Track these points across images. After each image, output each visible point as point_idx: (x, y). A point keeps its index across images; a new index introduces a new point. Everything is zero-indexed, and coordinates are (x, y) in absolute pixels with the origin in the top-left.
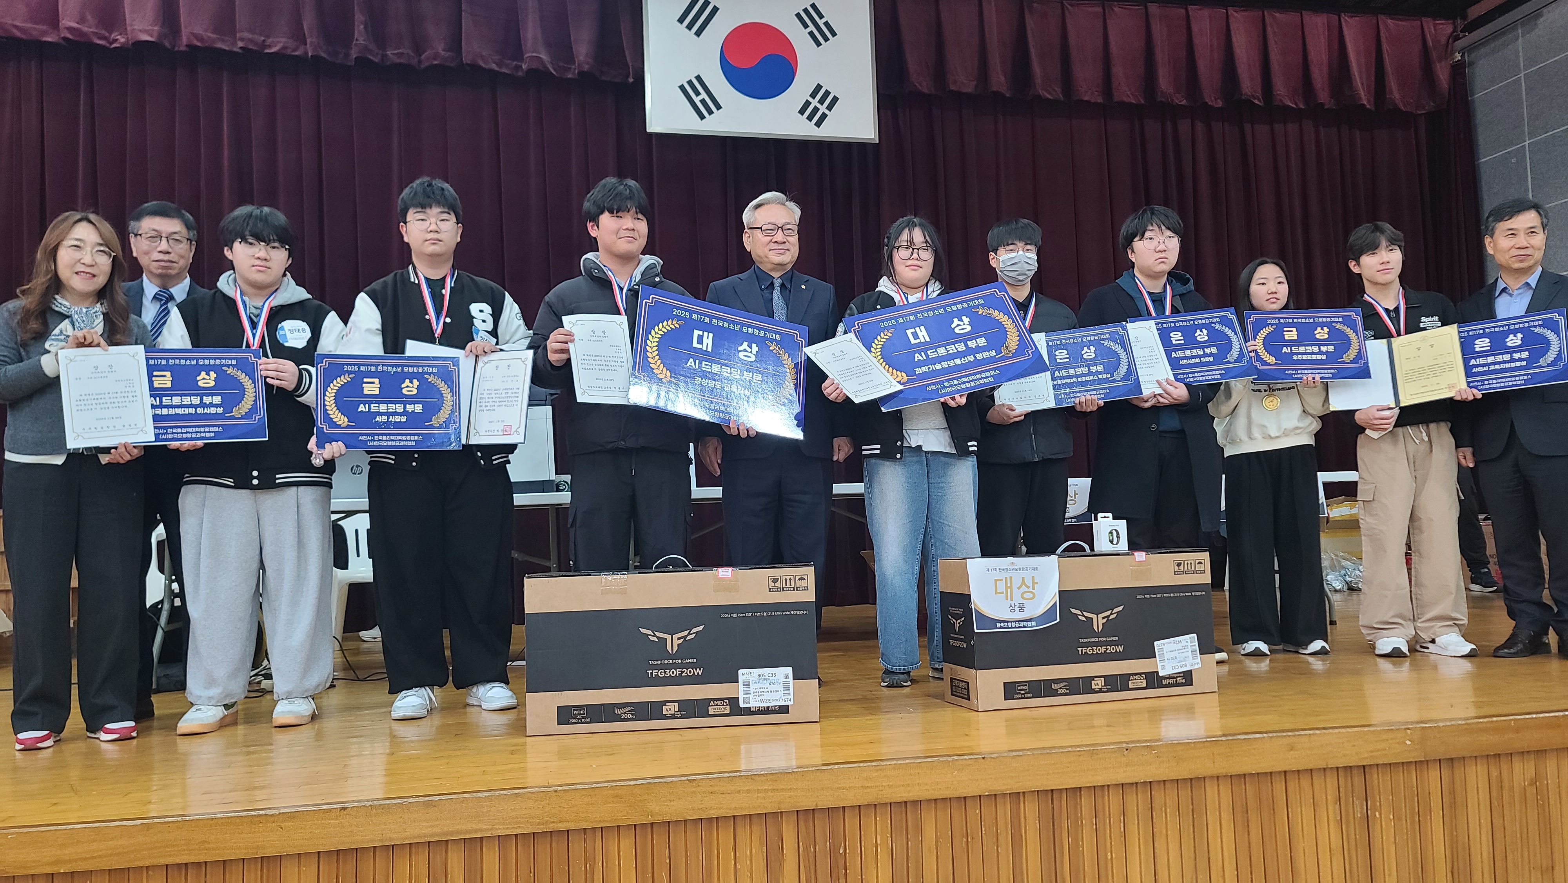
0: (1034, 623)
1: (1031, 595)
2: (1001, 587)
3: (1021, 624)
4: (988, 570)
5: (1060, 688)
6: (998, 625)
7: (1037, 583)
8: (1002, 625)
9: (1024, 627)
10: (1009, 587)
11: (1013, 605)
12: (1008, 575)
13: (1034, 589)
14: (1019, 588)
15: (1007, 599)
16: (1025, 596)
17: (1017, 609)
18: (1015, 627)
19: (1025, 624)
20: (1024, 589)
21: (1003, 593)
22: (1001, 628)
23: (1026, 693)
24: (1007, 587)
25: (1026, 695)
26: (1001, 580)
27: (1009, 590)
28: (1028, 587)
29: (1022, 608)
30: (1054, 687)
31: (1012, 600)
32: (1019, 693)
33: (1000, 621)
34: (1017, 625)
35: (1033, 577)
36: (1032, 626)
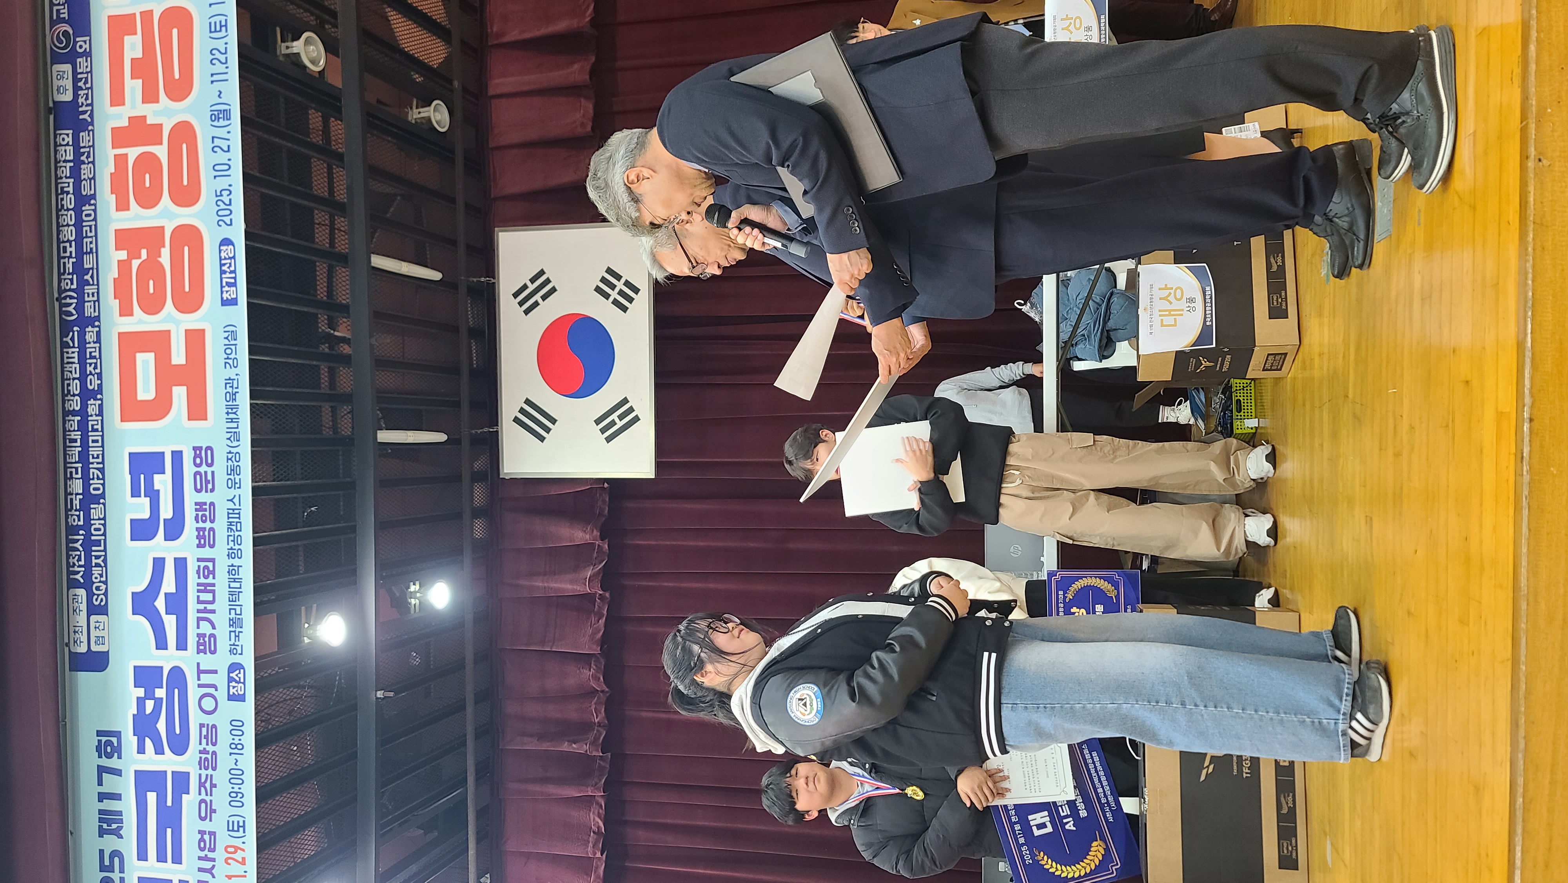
0: (1208, 288)
1: (1179, 291)
2: (1169, 320)
3: (1208, 300)
4: (1151, 333)
5: (1277, 263)
6: (1208, 323)
7: (1166, 285)
8: (1209, 320)
9: (1211, 298)
10: (1170, 313)
11: (1189, 309)
12: (1156, 313)
13: (1172, 288)
14: (1171, 303)
15: (1182, 315)
16: (1179, 297)
17: (1193, 305)
18: (1211, 306)
19: (1208, 297)
20: (1171, 298)
21: (1175, 319)
22: (1211, 321)
23: (1281, 297)
24: (1170, 315)
25: (1283, 298)
26: (1162, 320)
27: (1172, 313)
28: (1170, 293)
29: (1191, 300)
30: (1275, 268)
31: (1183, 310)
32: (1281, 303)
33: (1205, 321)
34: (1209, 305)
35: (1160, 289)
36: (1211, 290)
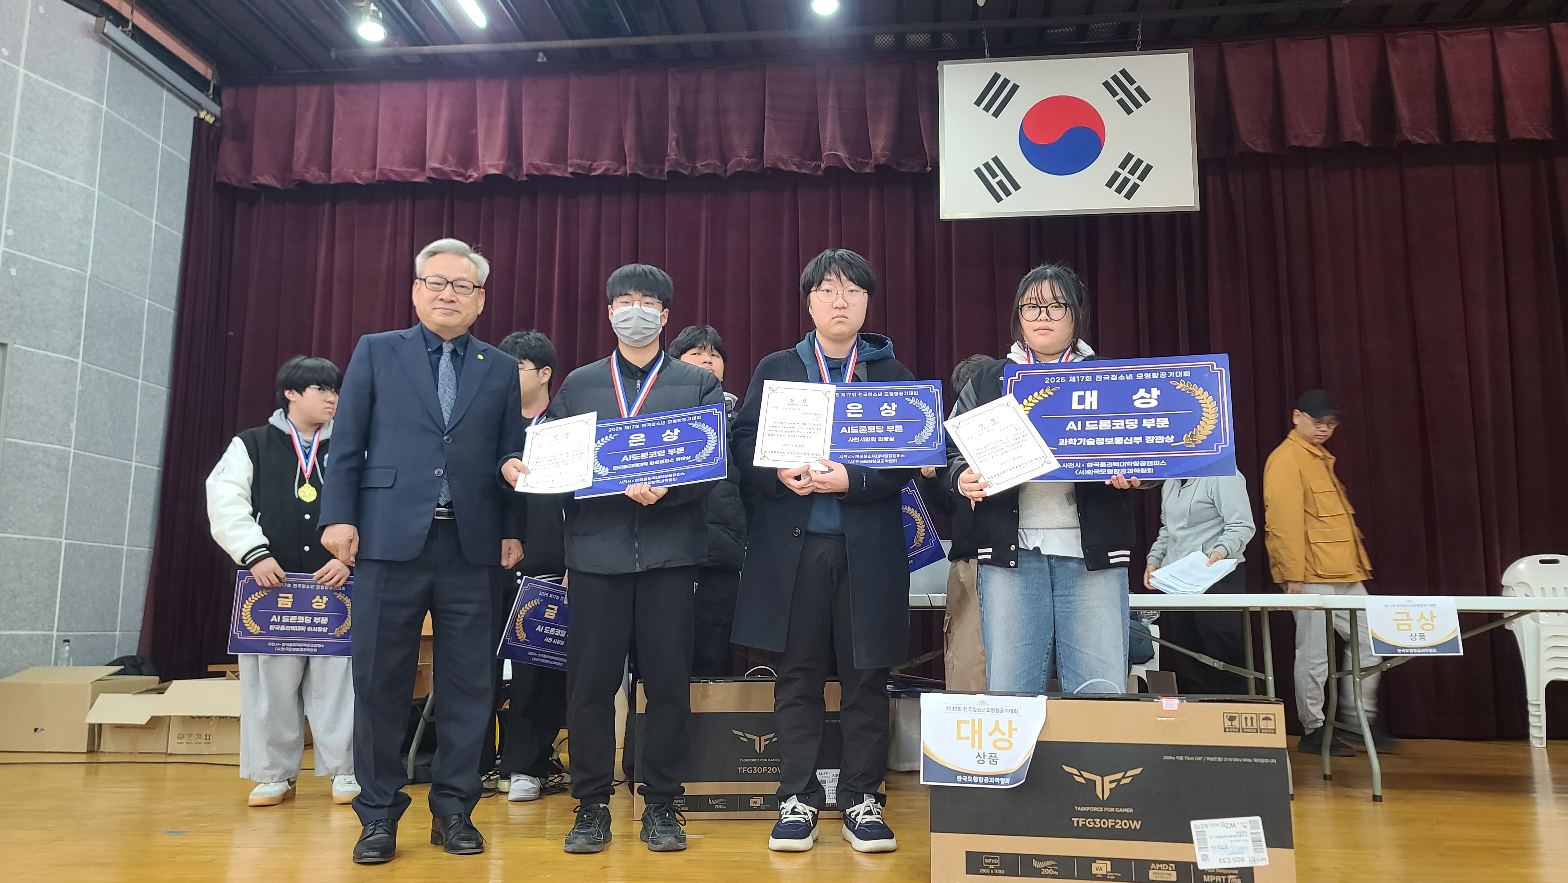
0: (1008, 780)
1: (1006, 745)
2: (966, 730)
3: (992, 780)
4: (949, 708)
5: (1045, 868)
6: (959, 778)
7: (1016, 729)
8: (964, 779)
9: (996, 784)
10: (977, 732)
11: (982, 755)
12: (976, 716)
13: (1010, 736)
14: (990, 734)
15: (973, 746)
16: (999, 744)
17: (987, 760)
18: (984, 783)
19: (997, 780)
20: (997, 735)
21: (968, 738)
22: (963, 782)
23: (996, 868)
24: (973, 732)
25: (996, 871)
26: (967, 722)
27: (977, 735)
28: (1004, 734)
29: (993, 759)
30: (1037, 864)
31: (980, 748)
32: (987, 868)
33: (962, 774)
34: (986, 781)
35: (1010, 722)
36: (1005, 784)
